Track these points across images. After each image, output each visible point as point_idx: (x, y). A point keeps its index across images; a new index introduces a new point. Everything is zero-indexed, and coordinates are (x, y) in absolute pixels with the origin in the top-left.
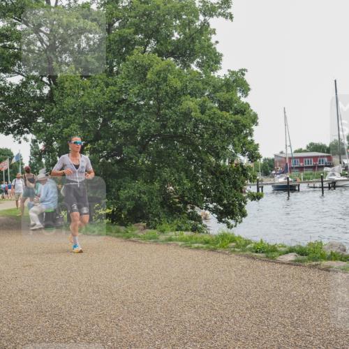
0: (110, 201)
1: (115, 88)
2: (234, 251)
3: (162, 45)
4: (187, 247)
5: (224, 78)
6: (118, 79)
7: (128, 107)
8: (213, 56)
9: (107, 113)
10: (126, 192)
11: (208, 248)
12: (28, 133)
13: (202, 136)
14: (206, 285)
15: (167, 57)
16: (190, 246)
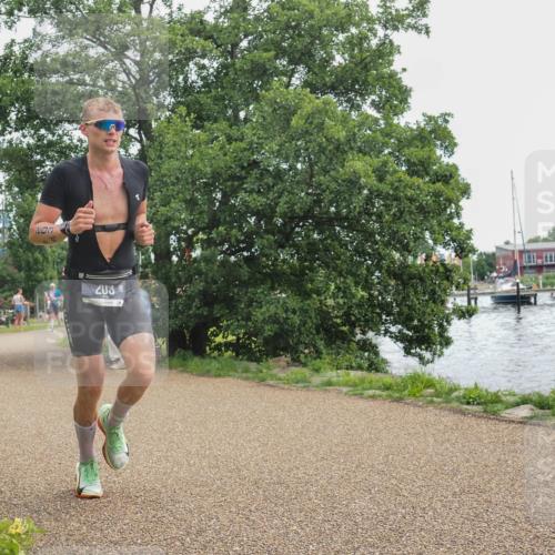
0: (236, 323)
1: (243, 145)
2: (432, 402)
3: (315, 74)
4: (356, 395)
5: (415, 127)
6: (247, 130)
7: (262, 175)
8: (397, 92)
9: (229, 183)
10: (264, 309)
11: (390, 396)
13: (380, 216)
14: (387, 456)
15: (324, 93)
16: (362, 394)
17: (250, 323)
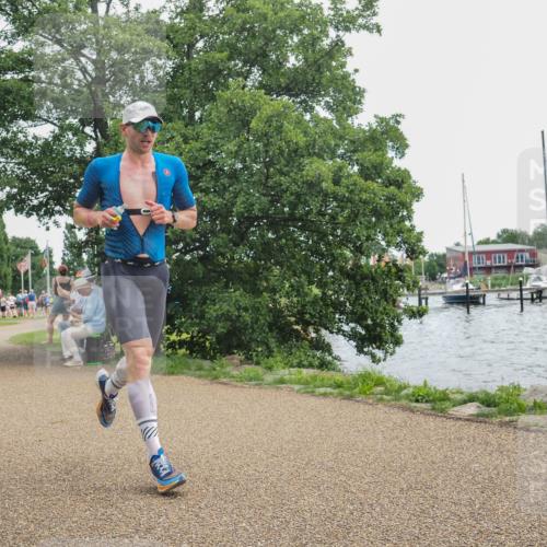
0: (189, 321)
1: (198, 145)
2: (381, 399)
3: (270, 75)
4: (308, 392)
5: (367, 128)
6: (204, 129)
7: (217, 174)
8: (350, 93)
10: (217, 306)
11: (341, 394)
12: (61, 214)
13: (333, 217)
14: (337, 453)
15: (279, 95)
16: (313, 392)
17: (203, 322)
